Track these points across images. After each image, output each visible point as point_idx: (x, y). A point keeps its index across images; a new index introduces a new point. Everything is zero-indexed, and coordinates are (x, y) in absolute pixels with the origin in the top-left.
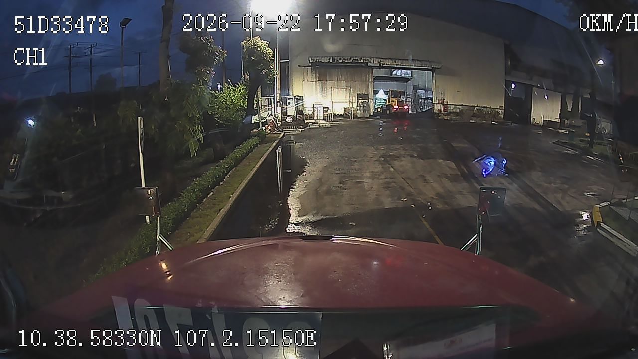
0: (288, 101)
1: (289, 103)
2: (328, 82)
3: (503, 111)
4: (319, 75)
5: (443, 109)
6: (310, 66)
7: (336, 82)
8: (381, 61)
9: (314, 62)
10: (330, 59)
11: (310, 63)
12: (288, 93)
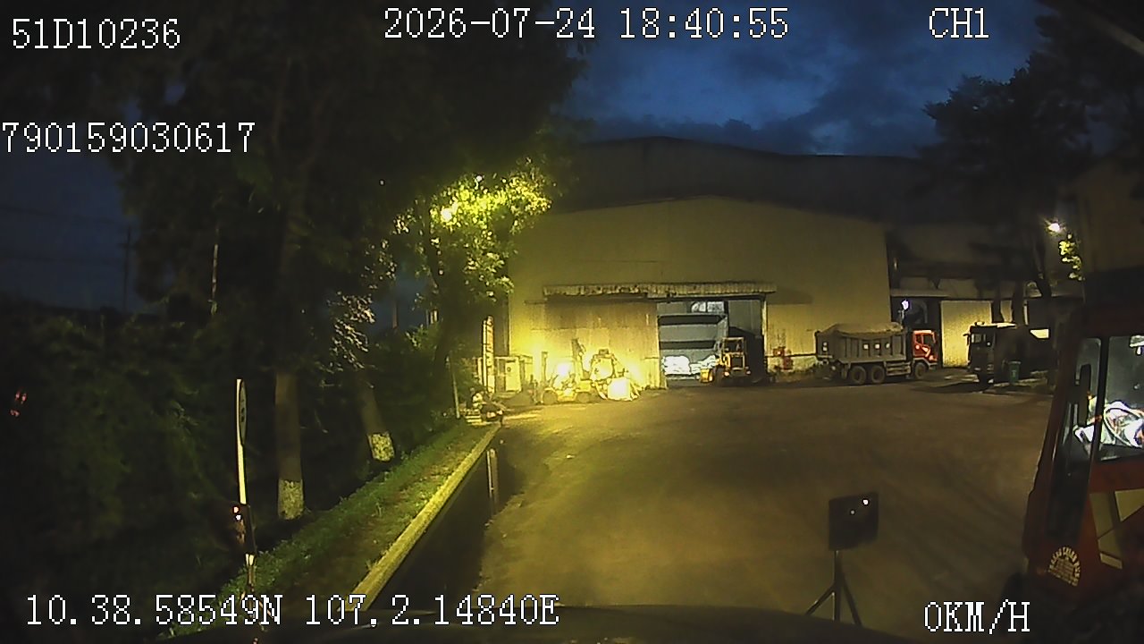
0: (508, 365)
1: (509, 370)
2: (578, 330)
4: (561, 317)
5: (784, 364)
6: (545, 303)
7: (591, 330)
8: (670, 289)
9: (552, 294)
10: (580, 290)
11: (545, 295)
12: (507, 352)
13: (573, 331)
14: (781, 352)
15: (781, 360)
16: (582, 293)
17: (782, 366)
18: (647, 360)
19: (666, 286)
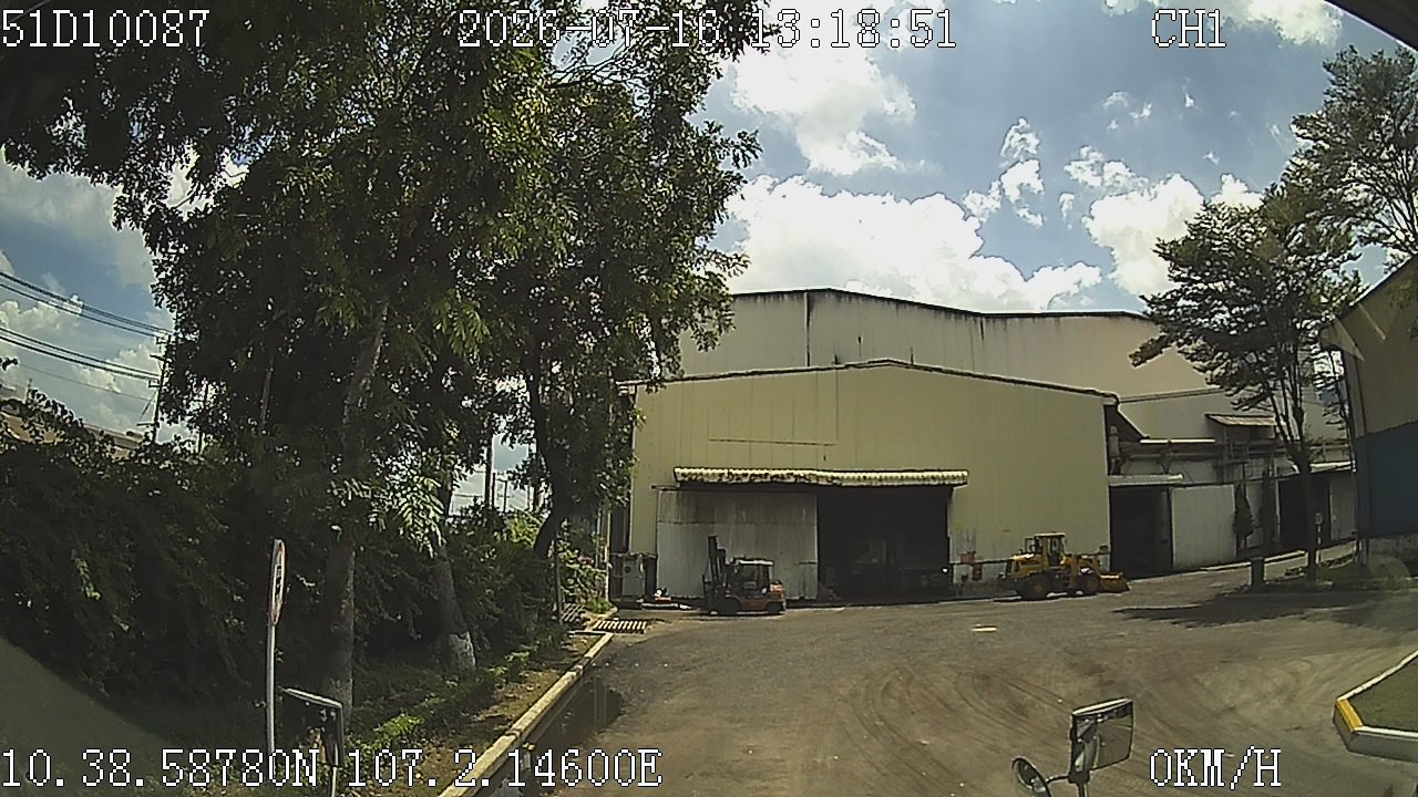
0: (625, 565)
1: (628, 570)
2: (716, 525)
3: (1108, 556)
4: (697, 508)
5: (974, 572)
6: (677, 489)
7: (732, 527)
8: (833, 478)
9: (687, 479)
10: (721, 475)
11: (677, 481)
12: (627, 549)
13: (711, 525)
14: (969, 559)
15: (971, 568)
16: (724, 480)
17: (971, 576)
18: (802, 566)
19: (829, 474)
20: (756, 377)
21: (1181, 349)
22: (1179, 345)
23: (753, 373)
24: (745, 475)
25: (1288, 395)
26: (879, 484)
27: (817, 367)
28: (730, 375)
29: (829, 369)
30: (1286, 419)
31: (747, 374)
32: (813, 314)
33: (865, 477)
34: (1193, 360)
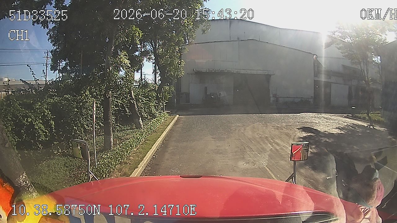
0: (181, 96)
2: (207, 84)
3: (313, 99)
4: (200, 79)
6: (194, 74)
7: (210, 84)
8: (238, 71)
9: (197, 71)
10: (207, 70)
11: (194, 72)
12: (181, 91)
13: (205, 84)
14: (275, 96)
15: (275, 99)
16: (208, 71)
17: (275, 101)
18: (229, 96)
19: (237, 70)
20: (215, 43)
21: (336, 46)
22: (336, 45)
23: (215, 42)
24: (213, 70)
25: (365, 64)
26: (250, 73)
27: (233, 40)
28: (209, 42)
29: (236, 41)
30: (364, 70)
31: (213, 42)
32: (231, 26)
33: (246, 71)
34: (339, 50)
